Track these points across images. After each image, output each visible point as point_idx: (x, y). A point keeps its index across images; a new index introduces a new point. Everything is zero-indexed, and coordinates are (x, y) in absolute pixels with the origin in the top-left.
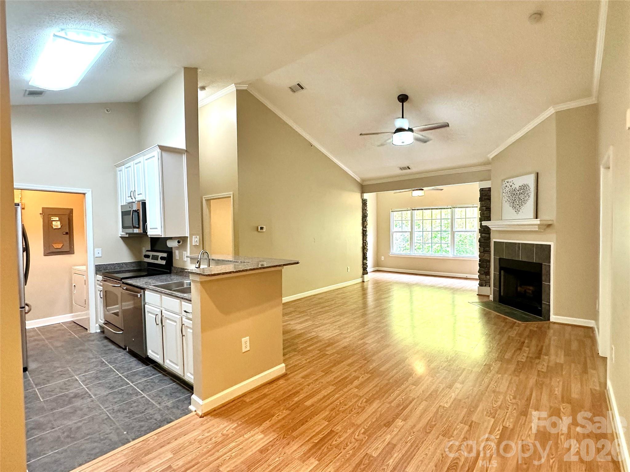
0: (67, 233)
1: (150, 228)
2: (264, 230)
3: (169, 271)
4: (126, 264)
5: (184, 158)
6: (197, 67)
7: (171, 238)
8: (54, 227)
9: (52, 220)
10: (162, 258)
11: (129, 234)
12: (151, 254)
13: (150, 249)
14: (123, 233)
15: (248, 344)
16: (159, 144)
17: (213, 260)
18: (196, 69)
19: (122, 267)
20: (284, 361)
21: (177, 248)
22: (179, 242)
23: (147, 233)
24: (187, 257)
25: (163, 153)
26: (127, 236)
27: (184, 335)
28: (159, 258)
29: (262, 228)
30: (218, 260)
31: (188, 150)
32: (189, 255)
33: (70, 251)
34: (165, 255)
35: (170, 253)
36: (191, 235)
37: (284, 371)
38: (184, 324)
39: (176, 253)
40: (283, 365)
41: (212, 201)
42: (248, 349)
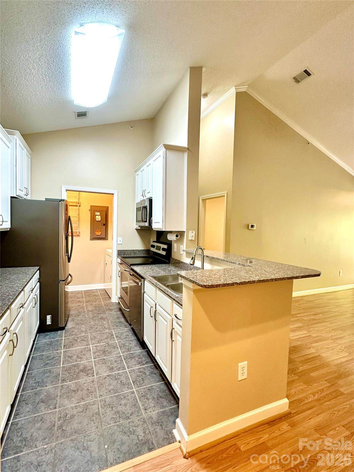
0: (104, 225)
1: (155, 222)
2: (255, 228)
3: (168, 261)
4: (139, 251)
5: (186, 156)
6: (202, 66)
7: (171, 232)
8: (97, 220)
9: (96, 214)
10: (163, 249)
11: (141, 227)
12: (156, 244)
13: (155, 240)
14: (137, 226)
15: (246, 371)
16: (165, 143)
17: (207, 256)
18: (200, 68)
19: (136, 253)
20: (287, 397)
21: (176, 241)
22: (177, 236)
23: (152, 226)
24: (183, 251)
25: (167, 151)
26: (139, 228)
27: (174, 341)
28: (161, 249)
29: (252, 226)
30: (213, 258)
31: (189, 148)
32: (185, 249)
33: (105, 238)
34: (165, 247)
35: (170, 244)
36: (188, 230)
37: (286, 409)
38: (174, 328)
39: (175, 246)
40: (286, 401)
41: (207, 200)
42: (245, 376)
